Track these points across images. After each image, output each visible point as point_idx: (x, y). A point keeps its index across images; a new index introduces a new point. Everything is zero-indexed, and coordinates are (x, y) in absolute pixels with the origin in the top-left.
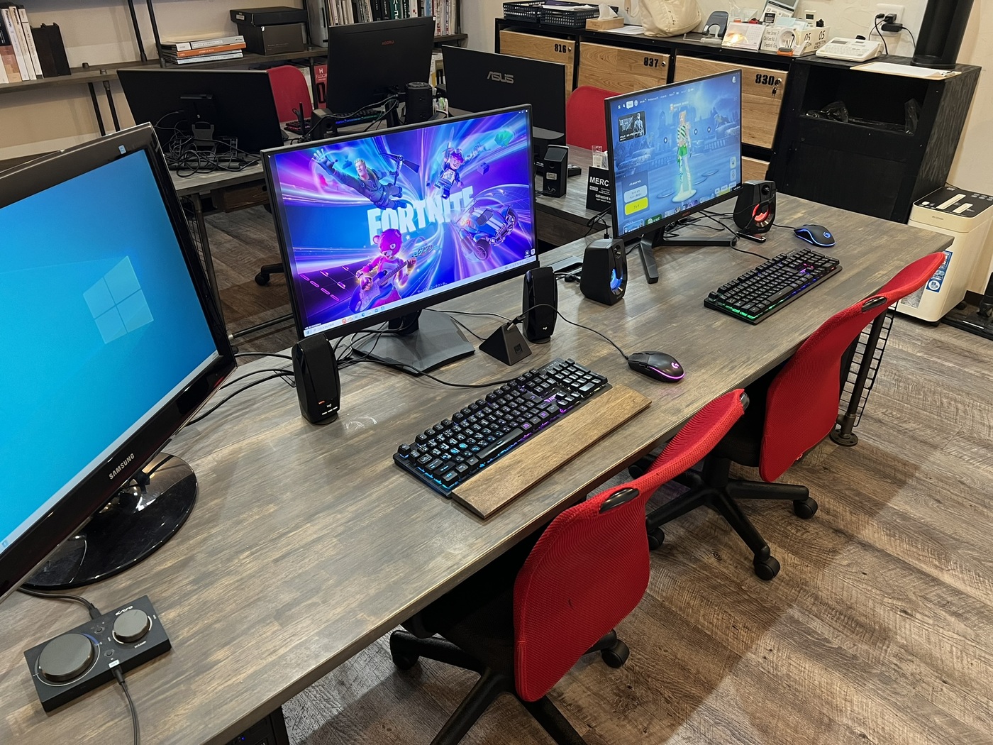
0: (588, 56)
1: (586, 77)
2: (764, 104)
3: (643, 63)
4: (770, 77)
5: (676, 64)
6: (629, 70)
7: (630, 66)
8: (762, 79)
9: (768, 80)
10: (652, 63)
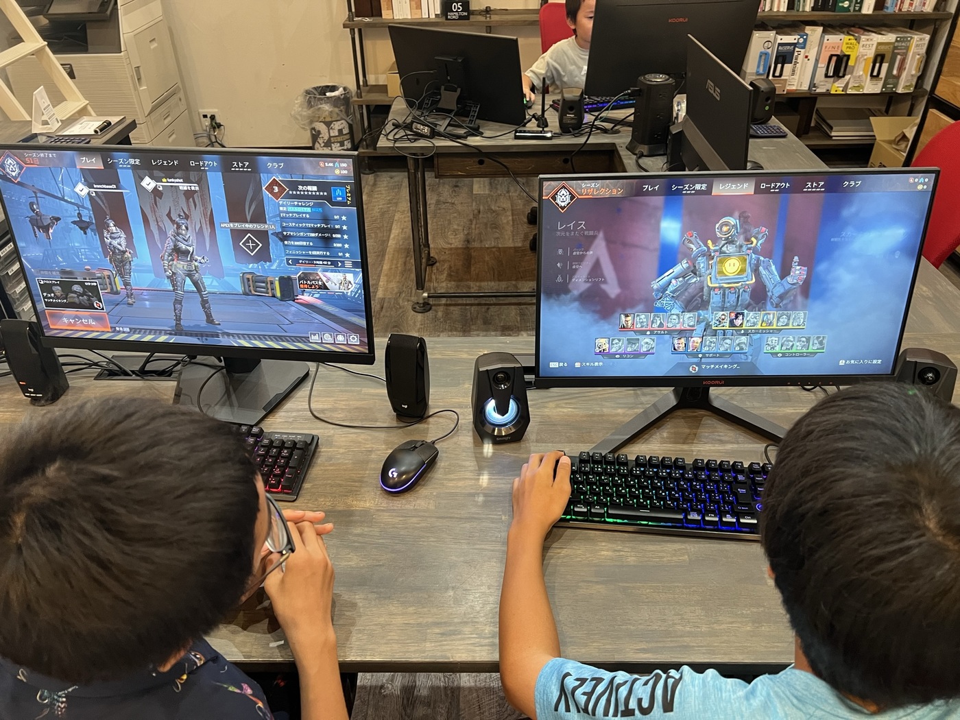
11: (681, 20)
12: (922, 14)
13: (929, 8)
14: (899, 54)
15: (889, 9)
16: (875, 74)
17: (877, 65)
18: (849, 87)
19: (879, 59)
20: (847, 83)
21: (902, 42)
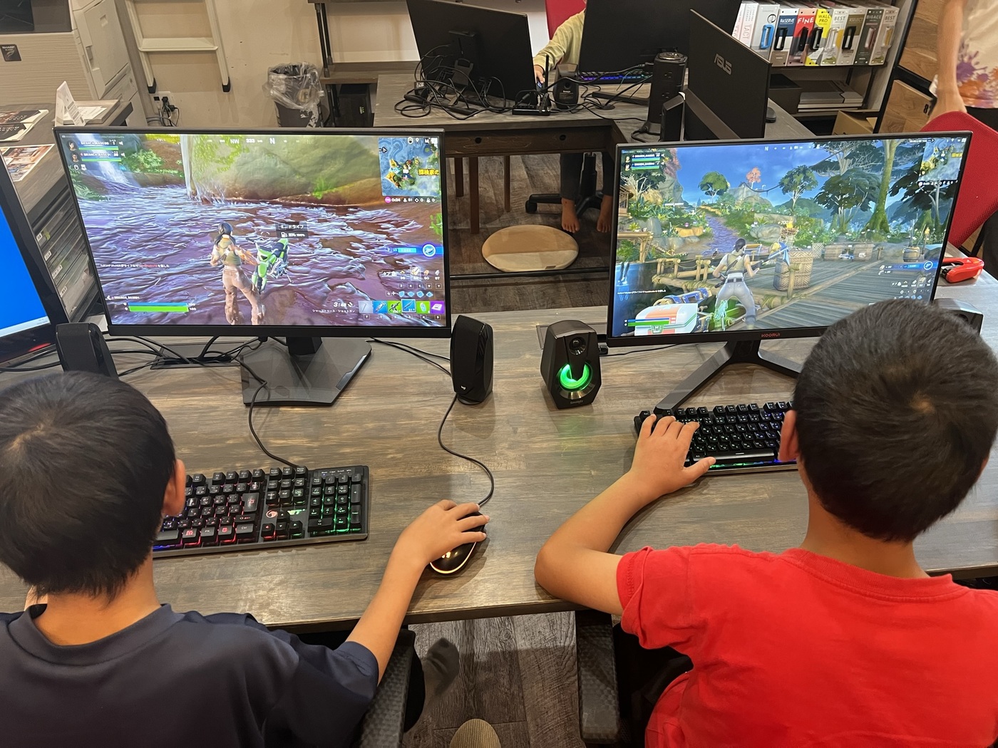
14: (870, 27)
16: (847, 46)
17: (849, 37)
18: (823, 59)
19: (850, 31)
20: (821, 56)
21: (874, 14)
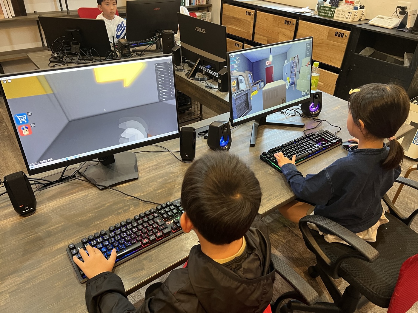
0: (260, 18)
1: (258, 28)
2: (338, 46)
3: (284, 23)
4: (342, 33)
5: (299, 25)
6: (278, 26)
7: (278, 24)
8: (338, 34)
9: (341, 35)
10: (288, 23)
11: (158, 9)
12: (203, 5)
13: (205, 3)
15: (193, 4)
21: (204, 15)
